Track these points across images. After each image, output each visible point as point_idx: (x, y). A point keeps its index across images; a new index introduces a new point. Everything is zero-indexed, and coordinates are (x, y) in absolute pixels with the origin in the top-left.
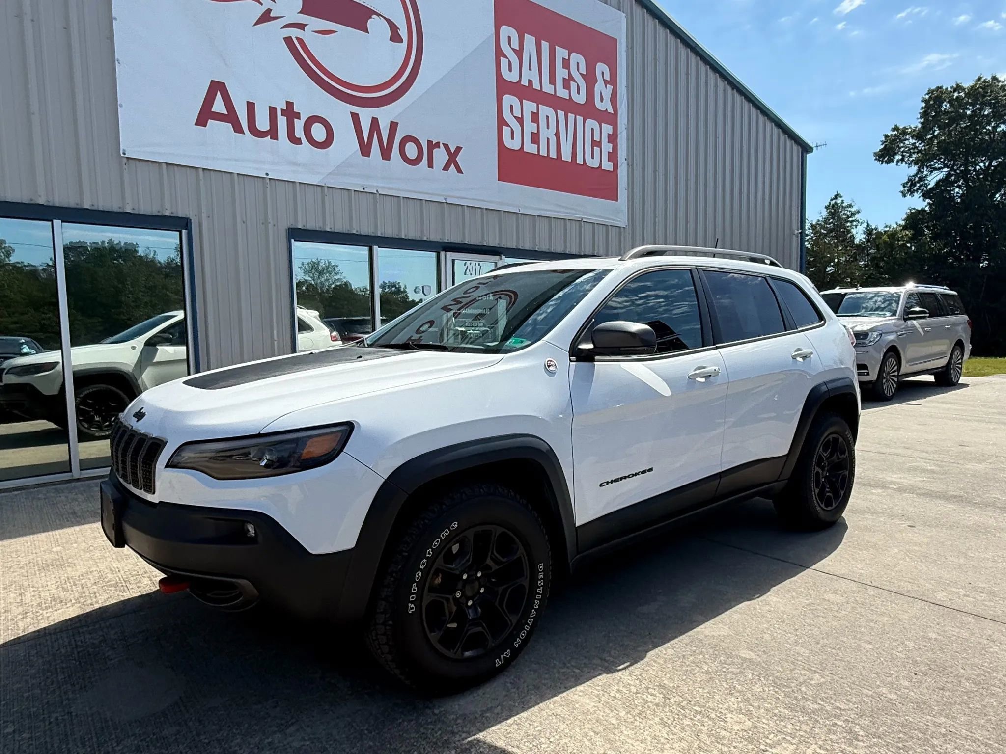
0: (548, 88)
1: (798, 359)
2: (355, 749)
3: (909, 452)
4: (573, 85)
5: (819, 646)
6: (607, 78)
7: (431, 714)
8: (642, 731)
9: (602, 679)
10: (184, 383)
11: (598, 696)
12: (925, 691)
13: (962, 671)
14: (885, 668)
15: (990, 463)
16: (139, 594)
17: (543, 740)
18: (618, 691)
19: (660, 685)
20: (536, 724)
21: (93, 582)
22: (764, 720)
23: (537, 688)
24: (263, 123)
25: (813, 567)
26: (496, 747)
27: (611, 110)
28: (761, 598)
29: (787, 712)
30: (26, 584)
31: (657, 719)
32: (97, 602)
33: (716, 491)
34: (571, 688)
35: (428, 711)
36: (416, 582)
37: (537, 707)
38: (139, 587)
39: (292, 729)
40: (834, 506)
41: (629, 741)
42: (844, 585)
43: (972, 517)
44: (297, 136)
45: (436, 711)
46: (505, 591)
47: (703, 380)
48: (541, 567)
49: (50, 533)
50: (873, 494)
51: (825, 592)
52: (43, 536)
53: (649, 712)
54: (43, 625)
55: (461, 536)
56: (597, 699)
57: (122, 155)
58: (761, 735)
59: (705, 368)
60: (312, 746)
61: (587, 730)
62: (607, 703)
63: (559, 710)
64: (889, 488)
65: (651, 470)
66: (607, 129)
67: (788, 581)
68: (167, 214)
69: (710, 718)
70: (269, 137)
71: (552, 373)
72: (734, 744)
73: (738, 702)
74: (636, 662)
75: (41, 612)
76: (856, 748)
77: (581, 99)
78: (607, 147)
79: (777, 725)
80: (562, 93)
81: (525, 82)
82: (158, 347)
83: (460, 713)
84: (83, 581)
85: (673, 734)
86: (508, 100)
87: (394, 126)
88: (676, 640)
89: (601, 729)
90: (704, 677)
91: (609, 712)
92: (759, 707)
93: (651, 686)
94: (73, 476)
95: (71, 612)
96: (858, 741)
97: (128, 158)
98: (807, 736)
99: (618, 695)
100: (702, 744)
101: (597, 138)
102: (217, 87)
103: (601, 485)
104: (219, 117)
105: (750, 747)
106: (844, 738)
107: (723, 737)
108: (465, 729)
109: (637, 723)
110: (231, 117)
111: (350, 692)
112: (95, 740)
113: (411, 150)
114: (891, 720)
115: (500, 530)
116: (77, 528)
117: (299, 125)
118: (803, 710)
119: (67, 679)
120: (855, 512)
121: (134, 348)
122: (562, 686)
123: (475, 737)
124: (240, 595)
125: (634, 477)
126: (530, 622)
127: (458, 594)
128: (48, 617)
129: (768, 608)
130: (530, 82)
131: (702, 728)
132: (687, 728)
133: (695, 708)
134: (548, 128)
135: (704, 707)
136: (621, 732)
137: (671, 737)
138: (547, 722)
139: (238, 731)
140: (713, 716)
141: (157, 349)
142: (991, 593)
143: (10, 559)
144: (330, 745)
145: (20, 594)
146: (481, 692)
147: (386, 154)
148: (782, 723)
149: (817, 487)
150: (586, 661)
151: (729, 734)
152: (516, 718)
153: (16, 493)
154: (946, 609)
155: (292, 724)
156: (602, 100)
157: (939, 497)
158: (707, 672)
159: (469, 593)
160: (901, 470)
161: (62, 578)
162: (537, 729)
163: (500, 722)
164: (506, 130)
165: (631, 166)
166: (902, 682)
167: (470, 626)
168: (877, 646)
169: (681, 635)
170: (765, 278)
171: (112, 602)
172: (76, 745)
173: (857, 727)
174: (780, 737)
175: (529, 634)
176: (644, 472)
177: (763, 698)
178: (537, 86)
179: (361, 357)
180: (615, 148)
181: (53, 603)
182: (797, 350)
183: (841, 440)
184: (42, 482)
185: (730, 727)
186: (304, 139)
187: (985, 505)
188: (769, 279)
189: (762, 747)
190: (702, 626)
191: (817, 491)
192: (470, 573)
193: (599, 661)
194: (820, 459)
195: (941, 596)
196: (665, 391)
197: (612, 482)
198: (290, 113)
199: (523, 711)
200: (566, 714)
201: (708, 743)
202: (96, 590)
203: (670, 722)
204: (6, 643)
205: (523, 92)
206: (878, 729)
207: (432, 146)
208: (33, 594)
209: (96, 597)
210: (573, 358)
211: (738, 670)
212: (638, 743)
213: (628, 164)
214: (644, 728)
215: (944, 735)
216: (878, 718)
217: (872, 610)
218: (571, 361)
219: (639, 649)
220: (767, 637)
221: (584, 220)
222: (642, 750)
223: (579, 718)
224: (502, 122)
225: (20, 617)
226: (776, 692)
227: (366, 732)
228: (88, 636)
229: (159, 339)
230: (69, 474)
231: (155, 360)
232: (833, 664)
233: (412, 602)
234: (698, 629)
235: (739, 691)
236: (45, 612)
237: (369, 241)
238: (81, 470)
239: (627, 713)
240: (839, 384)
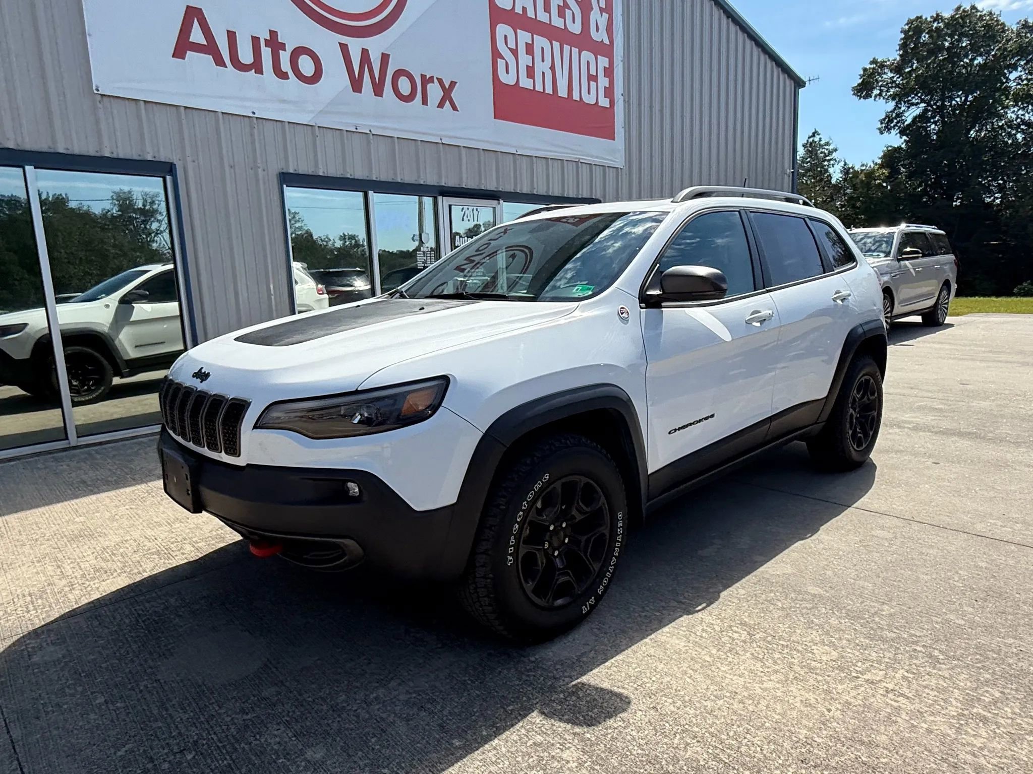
0: (543, 17)
1: (838, 301)
2: (463, 699)
3: (916, 392)
4: (568, 13)
5: (880, 579)
6: (603, 5)
7: (527, 661)
8: (737, 667)
9: (685, 620)
10: (237, 339)
11: (685, 636)
12: (989, 615)
13: (1018, 596)
14: (947, 596)
15: (994, 401)
16: (186, 561)
17: (645, 680)
18: (703, 630)
19: (742, 623)
20: (634, 666)
21: (132, 551)
22: (849, 650)
23: (623, 631)
24: (246, 56)
25: (855, 505)
26: (602, 689)
27: (607, 41)
28: (813, 537)
29: (867, 641)
30: (60, 556)
31: (748, 655)
32: (145, 571)
33: (767, 435)
34: (657, 629)
35: (526, 660)
36: (514, 535)
37: (630, 649)
38: (183, 554)
39: (393, 684)
40: (864, 446)
41: (727, 675)
42: (887, 521)
43: (990, 452)
44: (284, 70)
45: (533, 659)
46: (588, 541)
47: (758, 324)
48: (620, 516)
49: (66, 503)
50: (890, 434)
51: (872, 529)
52: (58, 507)
53: (738, 648)
54: (96, 596)
55: (552, 486)
56: (685, 639)
57: (96, 92)
58: (850, 664)
59: (759, 312)
60: (420, 697)
61: (685, 669)
62: (696, 642)
63: (652, 651)
64: (904, 428)
65: (712, 416)
66: (603, 62)
67: (834, 520)
68: (149, 158)
69: (798, 651)
70: (253, 71)
71: (625, 320)
72: (828, 674)
73: (819, 635)
74: (712, 603)
75: (88, 583)
76: (940, 670)
77: (576, 28)
78: (603, 82)
79: (862, 654)
80: (558, 22)
81: (519, 10)
82: (133, 305)
83: (556, 659)
84: (121, 550)
85: (768, 668)
86: (503, 29)
87: (385, 58)
88: (744, 580)
89: (697, 666)
90: (780, 613)
91: (700, 650)
92: (841, 639)
93: (733, 624)
94: (69, 443)
95: (122, 582)
96: (940, 664)
97: (102, 95)
98: (892, 662)
99: (704, 635)
100: (797, 675)
101: (593, 72)
102: (193, 14)
103: (670, 433)
104: (197, 48)
105: (843, 675)
106: (927, 662)
107: (815, 668)
108: (566, 674)
109: (730, 659)
110: (211, 48)
111: (439, 646)
112: (194, 705)
113: (404, 86)
114: (965, 643)
115: (584, 480)
116: (94, 497)
117: (285, 57)
118: (884, 640)
119: (142, 648)
120: (880, 452)
121: (107, 306)
122: (648, 629)
123: (579, 681)
124: (344, 555)
125: (699, 424)
126: (611, 568)
127: (547, 545)
128: (98, 588)
129: (822, 546)
130: (524, 9)
131: (793, 660)
132: (779, 662)
133: (781, 642)
134: (543, 61)
135: (789, 641)
136: (718, 668)
137: (766, 670)
138: (644, 663)
139: (340, 688)
140: (800, 649)
141: (134, 307)
142: (1024, 522)
143: (33, 532)
144: (438, 696)
145: (59, 567)
146: (570, 638)
147: (378, 90)
148: (866, 652)
149: (851, 429)
150: (663, 604)
151: (819, 665)
152: (612, 660)
153: (12, 463)
154: (988, 540)
155: (392, 679)
156: (597, 30)
157: (954, 434)
158: (783, 609)
159: (555, 544)
160: (912, 409)
161: (98, 548)
162: (636, 670)
163: (599, 665)
164: (501, 63)
165: (627, 102)
166: (965, 608)
167: (559, 575)
168: (934, 577)
169: (747, 576)
170: (804, 219)
171: (160, 570)
172: (177, 711)
173: (936, 651)
174: (868, 665)
175: (610, 580)
176: (706, 418)
177: (842, 630)
178: (530, 14)
179: (423, 309)
180: (611, 82)
181: (98, 574)
182: (836, 293)
183: (872, 381)
184: (38, 451)
185: (819, 658)
186: (291, 74)
187: (1000, 440)
188: (807, 220)
189: (854, 674)
190: (765, 566)
191: (850, 432)
192: (556, 525)
193: (675, 604)
194: (854, 400)
195: (980, 527)
196: (726, 336)
197: (679, 429)
198: (275, 44)
199: (618, 654)
200: (659, 653)
201: (802, 673)
202: (138, 559)
203: (761, 657)
204: (62, 615)
205: (518, 20)
206: (955, 652)
207: (426, 80)
208: (72, 565)
209: (141, 566)
210: (643, 305)
211: (811, 606)
212: (736, 677)
213: (624, 100)
214: (738, 663)
215: (1017, 655)
216: (953, 642)
217: (921, 544)
218: (641, 308)
219: (711, 590)
220: (829, 573)
221: (581, 161)
222: (743, 683)
223: (674, 657)
224: (496, 55)
225: (67, 589)
226: (852, 623)
227: (469, 682)
228: (147, 605)
229: (134, 297)
230: (67, 441)
231: (131, 320)
232: (898, 595)
233: (510, 555)
234: (761, 569)
235: (817, 625)
236: (92, 583)
237: (364, 186)
238: (78, 437)
239: (718, 650)
240: (872, 325)
